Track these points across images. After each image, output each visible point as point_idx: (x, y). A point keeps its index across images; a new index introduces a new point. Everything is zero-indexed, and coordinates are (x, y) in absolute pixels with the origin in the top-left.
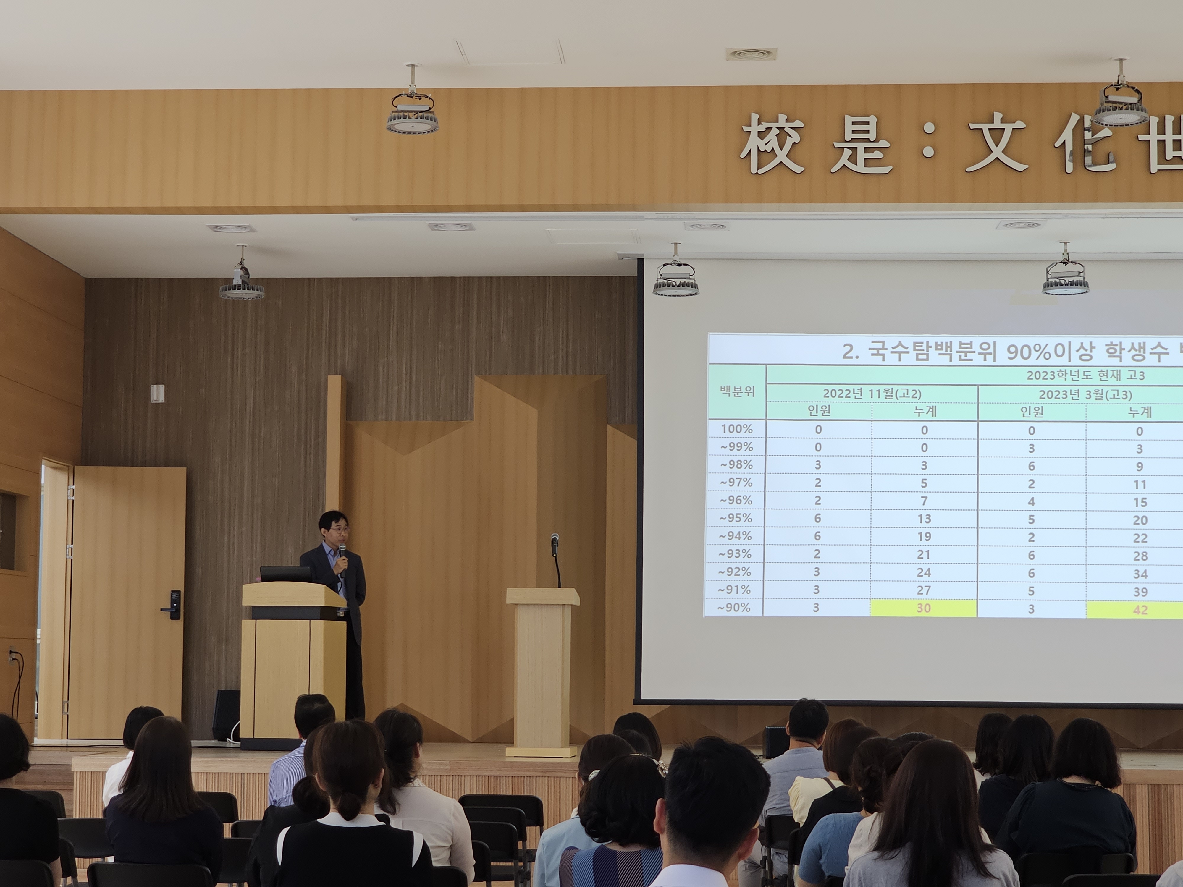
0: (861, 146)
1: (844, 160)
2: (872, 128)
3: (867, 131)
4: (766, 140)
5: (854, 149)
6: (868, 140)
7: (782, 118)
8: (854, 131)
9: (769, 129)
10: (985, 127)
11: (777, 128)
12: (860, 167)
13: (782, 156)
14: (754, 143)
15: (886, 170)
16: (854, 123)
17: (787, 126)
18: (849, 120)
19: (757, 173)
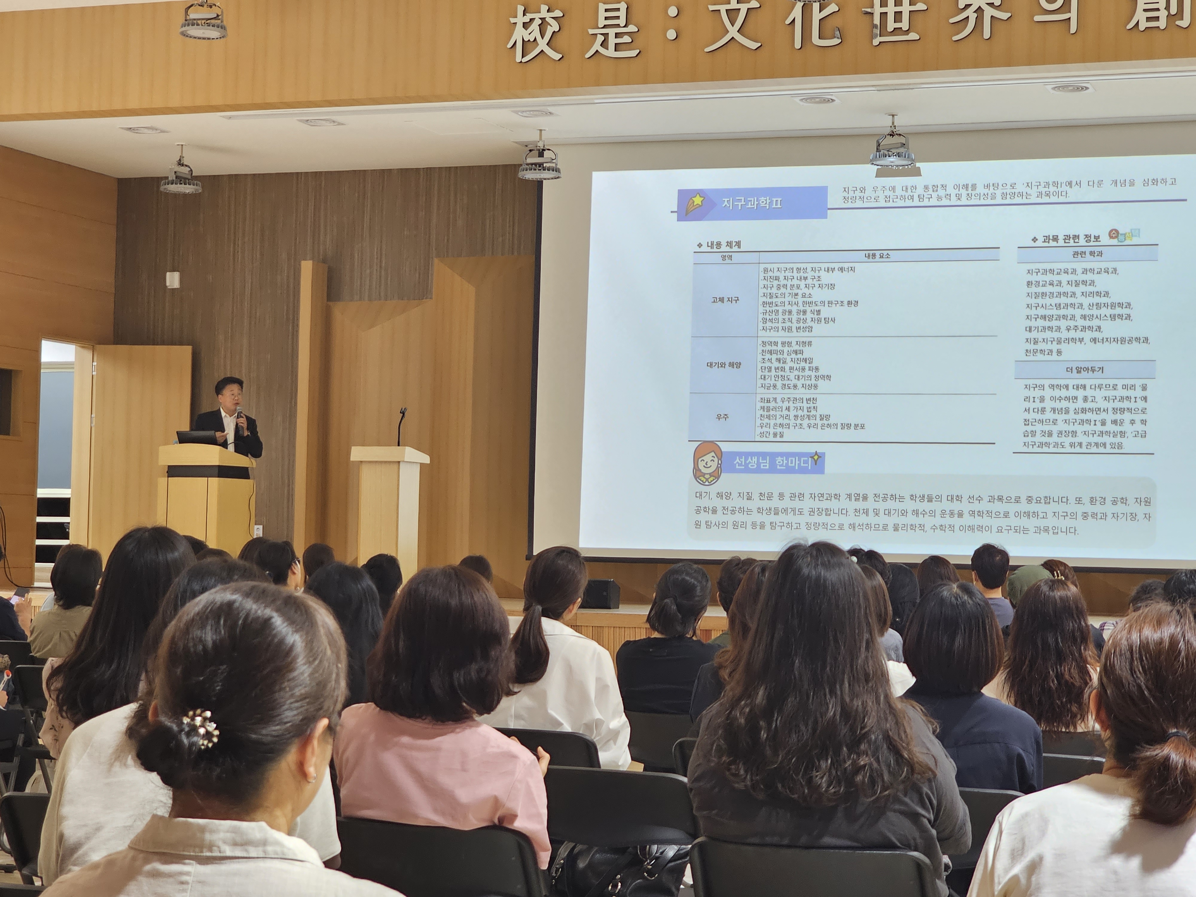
0: (612, 32)
1: (597, 46)
2: (622, 14)
3: (618, 18)
4: (529, 30)
5: (606, 35)
6: (618, 26)
7: (544, 8)
8: (606, 18)
9: (532, 20)
10: (723, 8)
11: (540, 18)
12: (611, 52)
13: (542, 44)
14: (519, 34)
15: (634, 53)
16: (606, 10)
17: (548, 16)
18: (602, 7)
19: (521, 62)
